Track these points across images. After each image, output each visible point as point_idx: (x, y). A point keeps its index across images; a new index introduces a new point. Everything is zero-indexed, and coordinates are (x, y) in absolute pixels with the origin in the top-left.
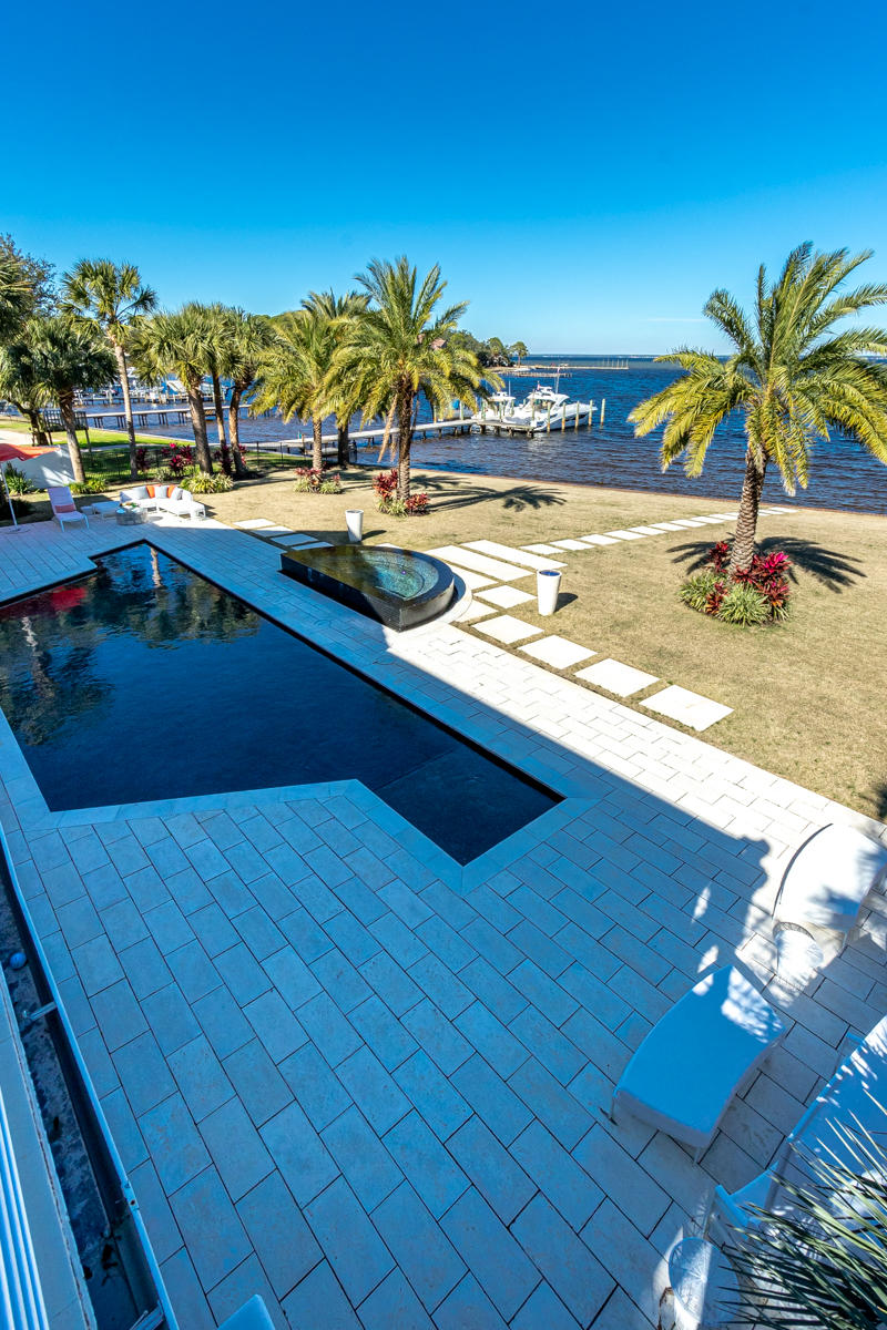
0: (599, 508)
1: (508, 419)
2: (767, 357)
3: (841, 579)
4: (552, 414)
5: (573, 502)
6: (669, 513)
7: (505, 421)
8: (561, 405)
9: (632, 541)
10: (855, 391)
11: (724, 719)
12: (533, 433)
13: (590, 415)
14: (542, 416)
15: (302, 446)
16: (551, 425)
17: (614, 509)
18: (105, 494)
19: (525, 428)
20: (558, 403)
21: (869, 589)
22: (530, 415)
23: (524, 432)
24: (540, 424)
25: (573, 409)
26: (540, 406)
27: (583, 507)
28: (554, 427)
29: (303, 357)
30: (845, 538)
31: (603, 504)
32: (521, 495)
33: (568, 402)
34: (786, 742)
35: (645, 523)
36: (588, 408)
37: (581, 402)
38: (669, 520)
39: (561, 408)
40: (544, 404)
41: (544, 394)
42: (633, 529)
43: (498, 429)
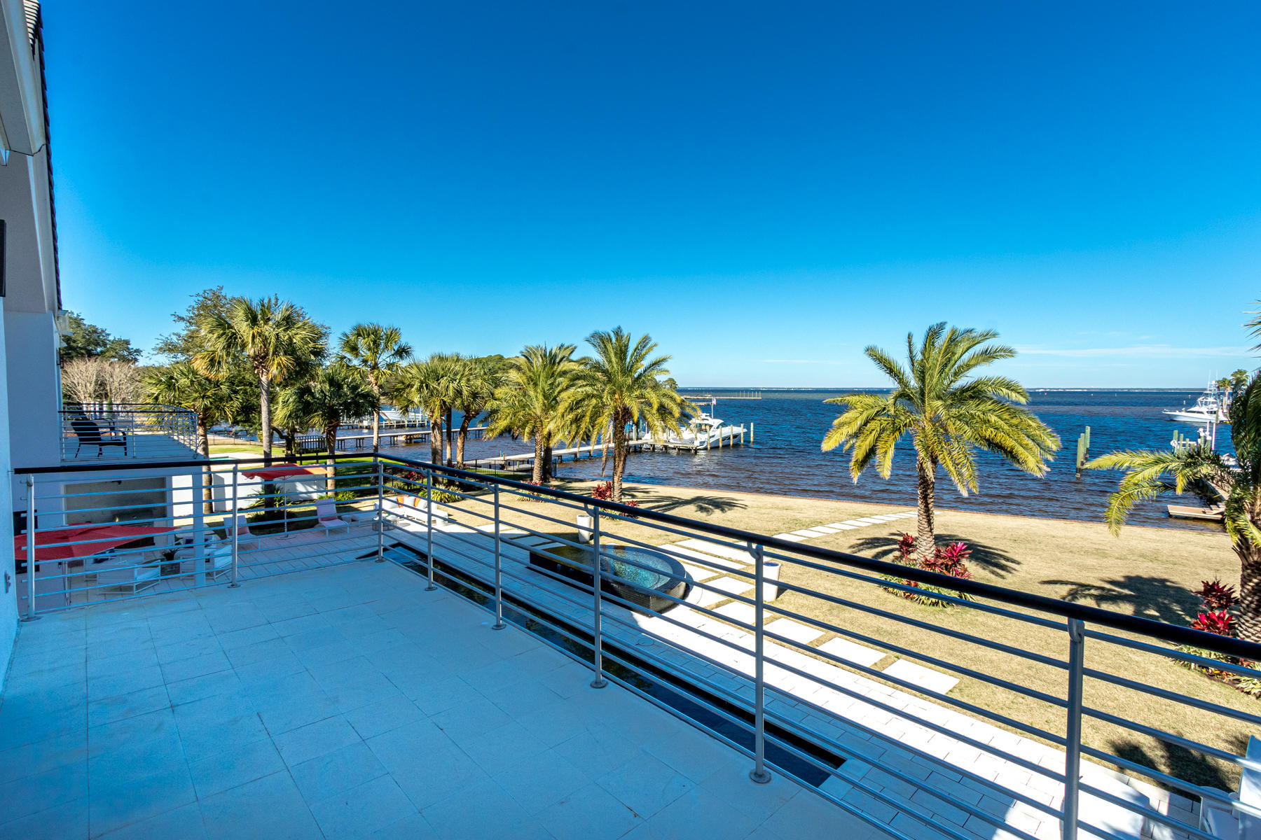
0: (777, 512)
1: (673, 439)
2: (922, 394)
3: (1003, 568)
4: (711, 435)
5: (752, 507)
6: (837, 515)
7: (671, 441)
8: (718, 428)
9: (817, 538)
10: (996, 418)
11: (954, 687)
12: (696, 451)
13: (742, 435)
14: (703, 437)
15: (503, 463)
16: (711, 444)
17: (789, 512)
18: (352, 505)
19: (690, 446)
20: (715, 426)
21: (1030, 576)
22: (693, 436)
23: (689, 450)
24: (702, 443)
25: (729, 431)
26: (700, 428)
27: (763, 511)
28: (713, 446)
29: (532, 393)
30: (992, 535)
31: (777, 508)
32: (706, 502)
33: (723, 425)
34: (1015, 706)
35: (821, 523)
36: (740, 430)
37: (734, 425)
38: (840, 521)
39: (719, 431)
40: (703, 427)
41: (703, 419)
42: (812, 529)
43: (666, 447)
